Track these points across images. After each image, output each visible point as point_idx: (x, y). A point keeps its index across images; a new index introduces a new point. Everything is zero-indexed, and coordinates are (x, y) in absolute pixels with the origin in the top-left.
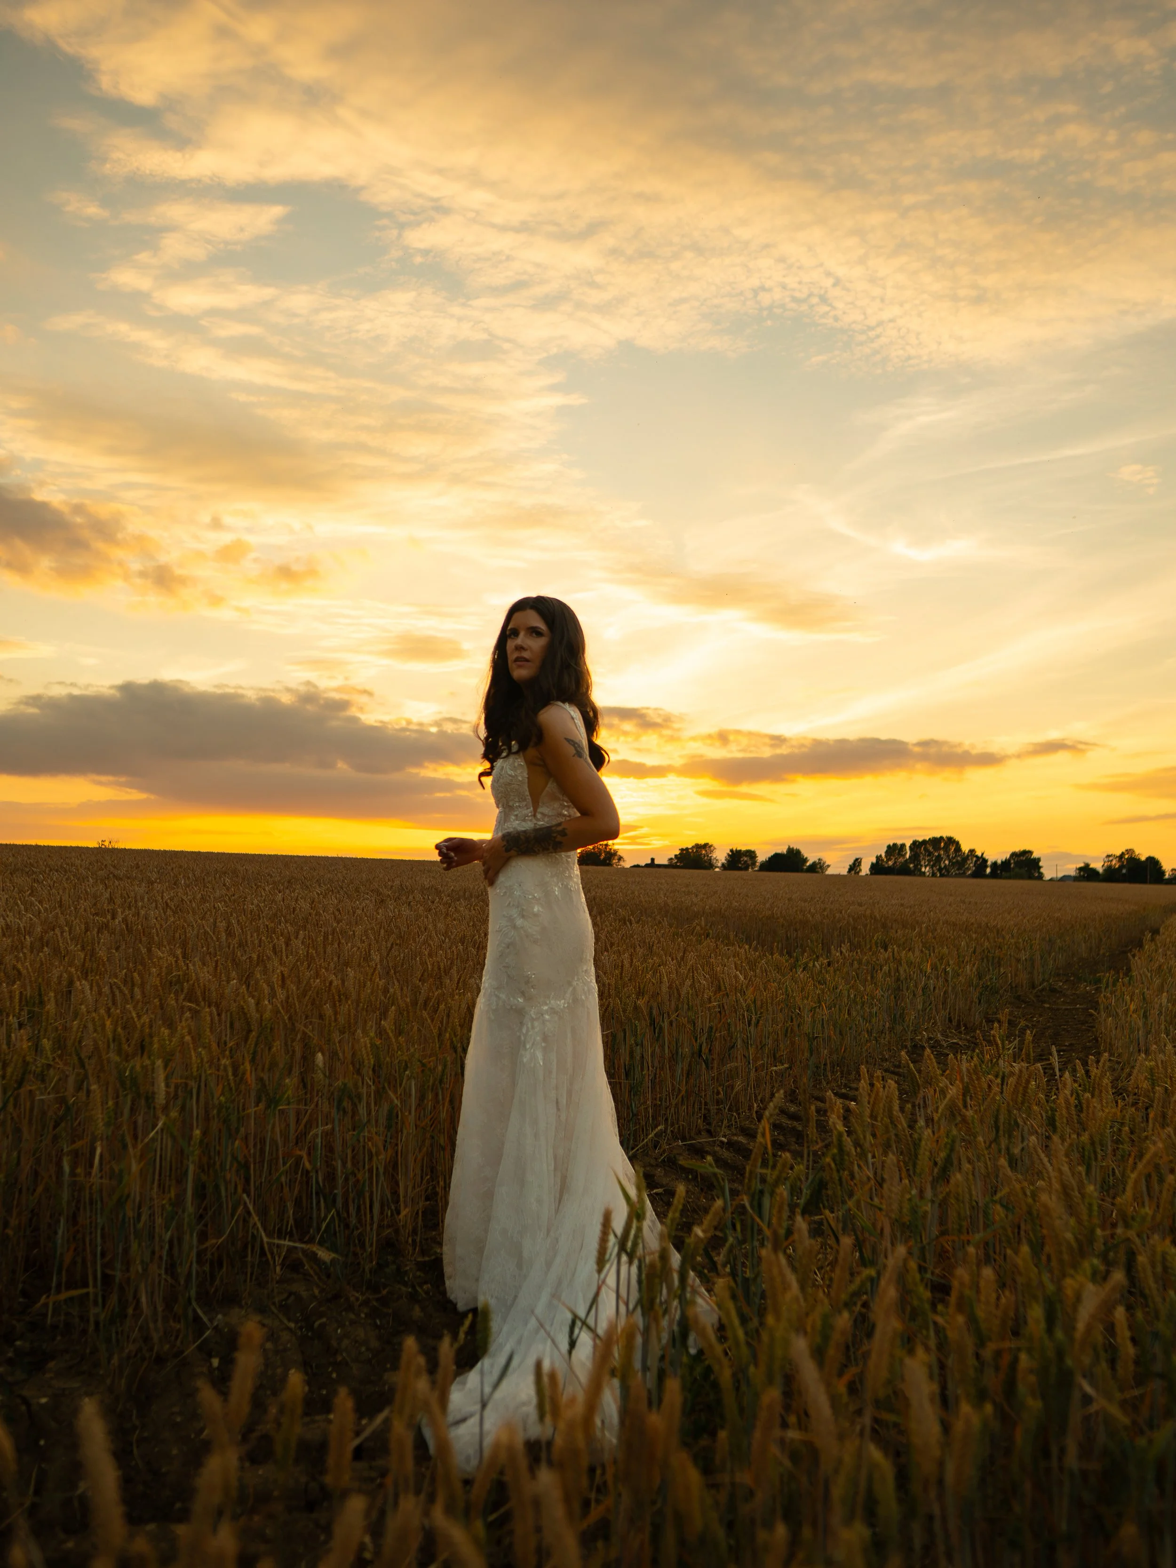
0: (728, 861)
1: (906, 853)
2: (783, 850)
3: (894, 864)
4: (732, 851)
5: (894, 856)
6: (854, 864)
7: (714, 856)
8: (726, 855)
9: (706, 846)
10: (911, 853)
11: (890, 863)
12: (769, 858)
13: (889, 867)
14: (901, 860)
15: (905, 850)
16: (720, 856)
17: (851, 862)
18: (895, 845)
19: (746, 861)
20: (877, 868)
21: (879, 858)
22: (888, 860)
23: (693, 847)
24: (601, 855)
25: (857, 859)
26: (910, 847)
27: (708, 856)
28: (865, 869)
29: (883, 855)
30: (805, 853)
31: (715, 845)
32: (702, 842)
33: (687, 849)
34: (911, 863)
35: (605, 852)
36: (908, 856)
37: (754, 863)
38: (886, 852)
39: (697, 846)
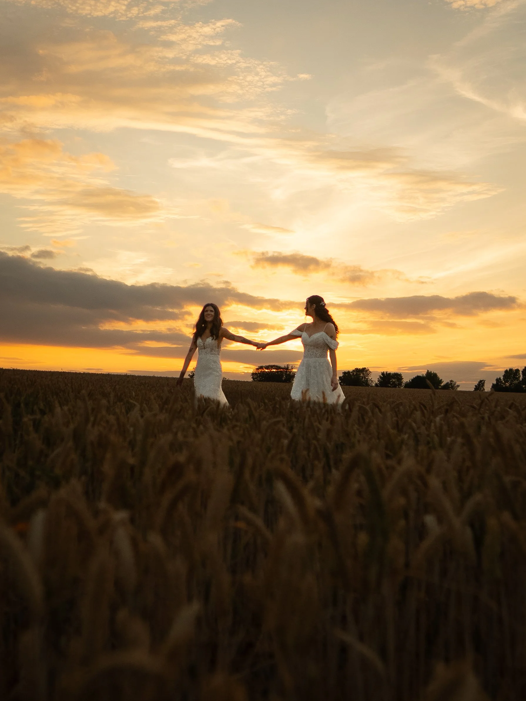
0: (380, 382)
1: (520, 376)
2: (423, 373)
3: (510, 385)
4: (383, 374)
5: (510, 379)
6: (479, 385)
7: (370, 378)
8: (378, 377)
9: (364, 370)
10: (523, 377)
11: (507, 384)
12: (412, 380)
13: (506, 387)
14: (516, 382)
15: (519, 374)
16: (374, 379)
17: (476, 383)
18: (511, 370)
19: (394, 382)
20: (498, 387)
21: (498, 380)
22: (506, 382)
23: (354, 371)
24: (283, 376)
25: (481, 381)
26: (522, 372)
27: (365, 378)
28: (488, 388)
29: (502, 378)
30: (441, 376)
31: (371, 370)
32: (360, 367)
33: (349, 372)
34: (524, 385)
35: (286, 374)
36: (521, 379)
37: (400, 384)
38: (504, 376)
39: (357, 370)
